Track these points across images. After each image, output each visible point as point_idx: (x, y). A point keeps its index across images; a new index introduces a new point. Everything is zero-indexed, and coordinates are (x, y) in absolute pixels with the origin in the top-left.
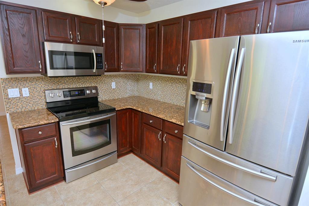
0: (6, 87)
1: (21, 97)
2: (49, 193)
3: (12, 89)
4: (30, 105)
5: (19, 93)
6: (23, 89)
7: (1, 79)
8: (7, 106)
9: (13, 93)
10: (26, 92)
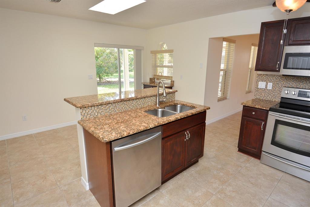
0: (259, 80)
1: (265, 89)
2: (246, 158)
3: (262, 82)
4: (270, 96)
5: (265, 85)
6: (269, 83)
7: (258, 74)
8: (256, 93)
9: (262, 85)
10: (270, 86)
